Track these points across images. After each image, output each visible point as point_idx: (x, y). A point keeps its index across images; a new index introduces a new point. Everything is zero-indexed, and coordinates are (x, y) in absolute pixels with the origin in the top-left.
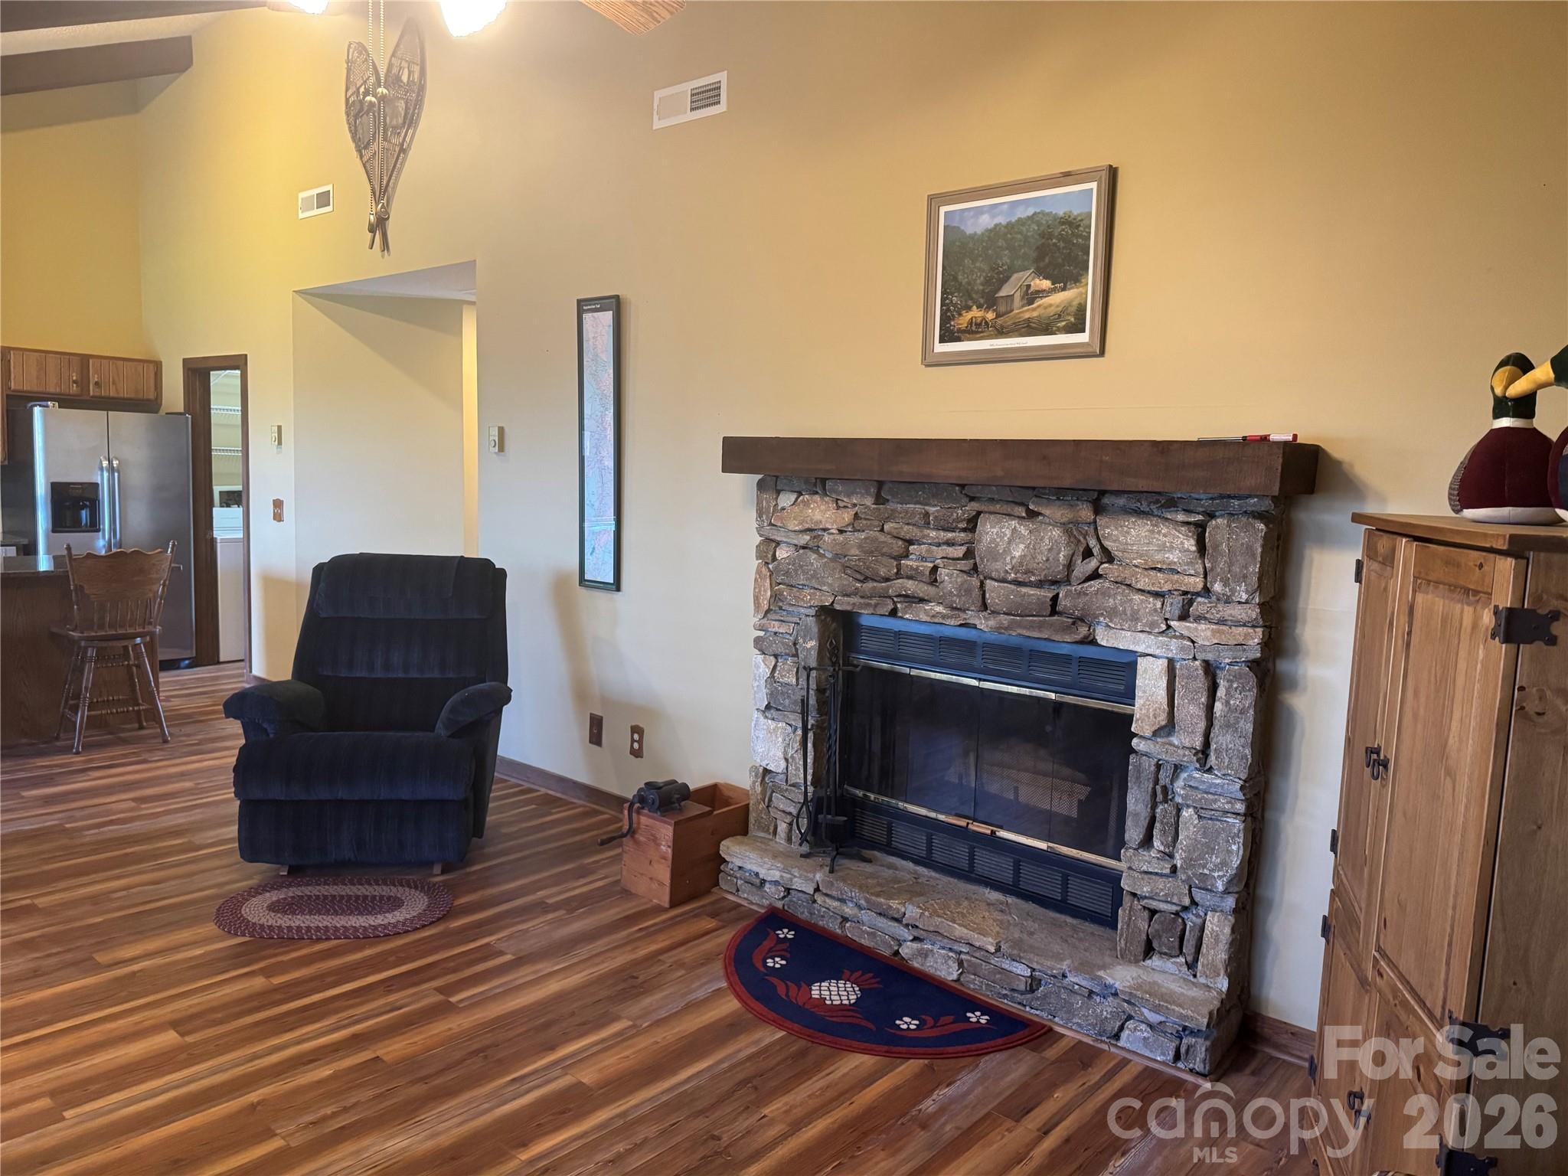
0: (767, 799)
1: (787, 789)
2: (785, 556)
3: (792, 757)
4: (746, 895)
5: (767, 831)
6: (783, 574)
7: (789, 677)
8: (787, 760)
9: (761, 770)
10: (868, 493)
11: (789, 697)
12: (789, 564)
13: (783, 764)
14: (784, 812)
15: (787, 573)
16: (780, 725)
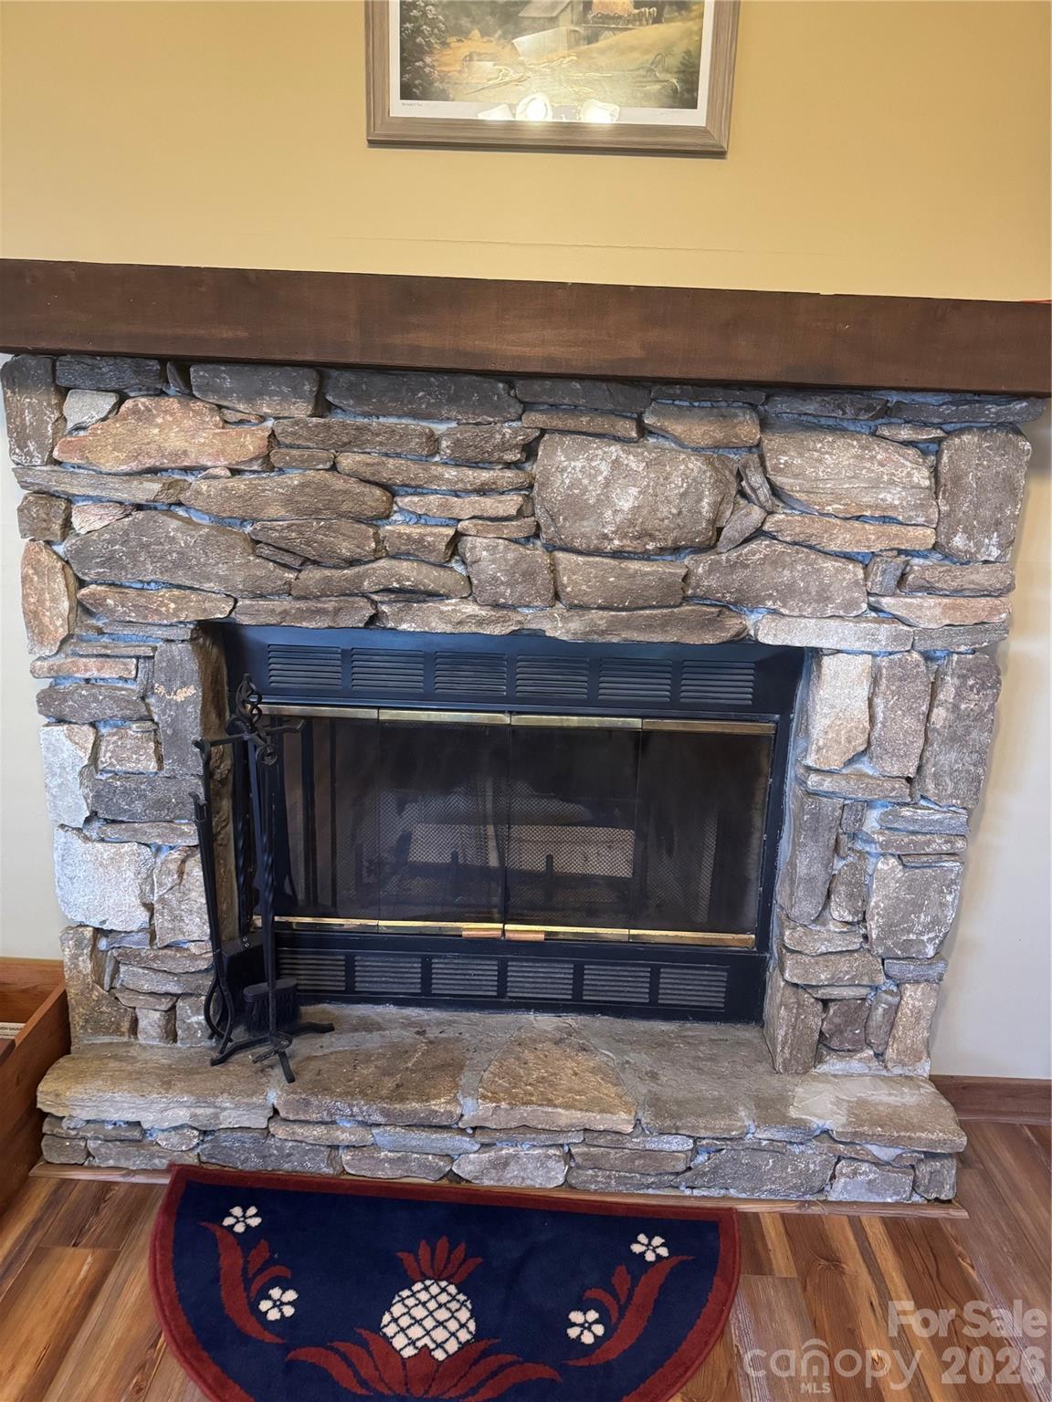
0: (107, 979)
1: (156, 957)
2: (98, 525)
3: (161, 899)
4: (111, 1163)
5: (117, 1031)
6: (102, 565)
7: (138, 761)
8: (150, 908)
9: (88, 933)
10: (297, 392)
11: (142, 796)
12: (112, 542)
13: (142, 916)
14: (152, 994)
15: (110, 561)
16: (126, 847)
